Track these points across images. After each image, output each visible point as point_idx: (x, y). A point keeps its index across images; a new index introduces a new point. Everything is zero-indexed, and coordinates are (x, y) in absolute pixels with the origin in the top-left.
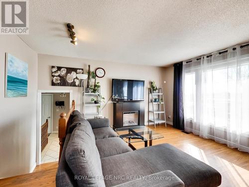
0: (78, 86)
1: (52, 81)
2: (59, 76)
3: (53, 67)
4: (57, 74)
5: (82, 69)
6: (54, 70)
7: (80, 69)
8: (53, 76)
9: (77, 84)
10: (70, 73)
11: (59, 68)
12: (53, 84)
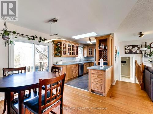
0: (139, 53)
1: (126, 52)
2: (129, 49)
3: (126, 46)
4: (128, 49)
5: (141, 45)
6: (126, 47)
7: (139, 45)
8: (126, 50)
9: (138, 52)
10: (134, 48)
11: (129, 46)
12: (126, 53)
